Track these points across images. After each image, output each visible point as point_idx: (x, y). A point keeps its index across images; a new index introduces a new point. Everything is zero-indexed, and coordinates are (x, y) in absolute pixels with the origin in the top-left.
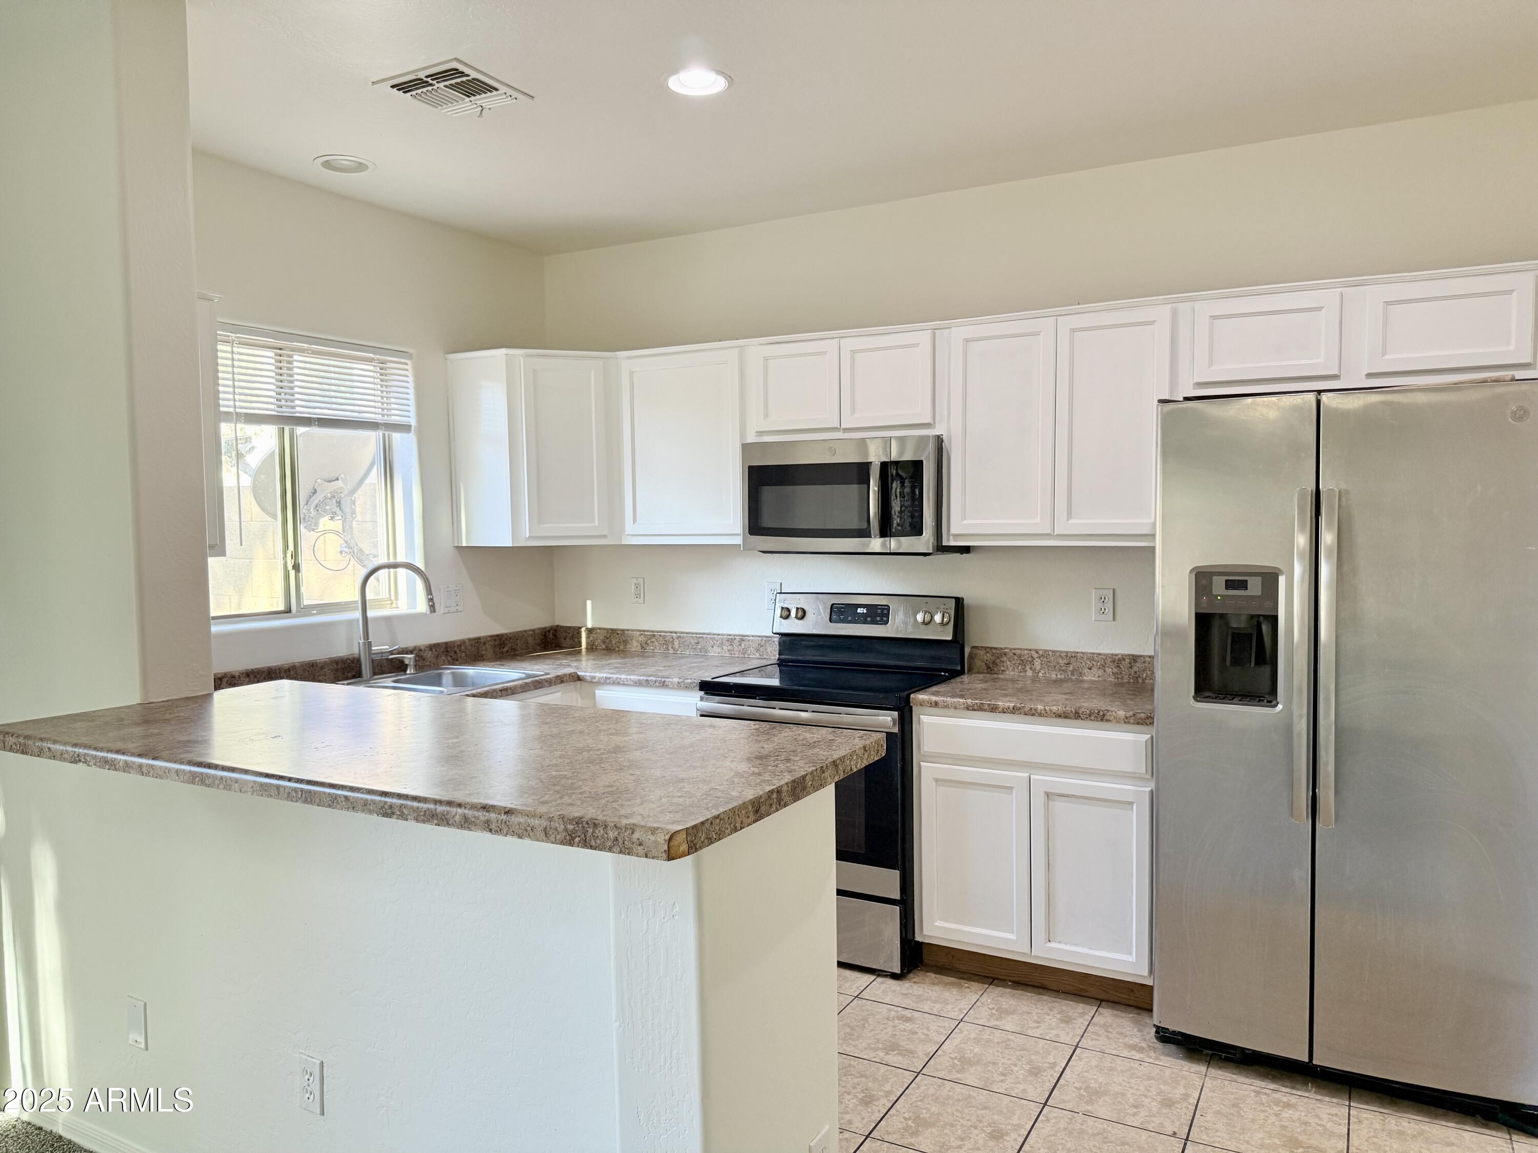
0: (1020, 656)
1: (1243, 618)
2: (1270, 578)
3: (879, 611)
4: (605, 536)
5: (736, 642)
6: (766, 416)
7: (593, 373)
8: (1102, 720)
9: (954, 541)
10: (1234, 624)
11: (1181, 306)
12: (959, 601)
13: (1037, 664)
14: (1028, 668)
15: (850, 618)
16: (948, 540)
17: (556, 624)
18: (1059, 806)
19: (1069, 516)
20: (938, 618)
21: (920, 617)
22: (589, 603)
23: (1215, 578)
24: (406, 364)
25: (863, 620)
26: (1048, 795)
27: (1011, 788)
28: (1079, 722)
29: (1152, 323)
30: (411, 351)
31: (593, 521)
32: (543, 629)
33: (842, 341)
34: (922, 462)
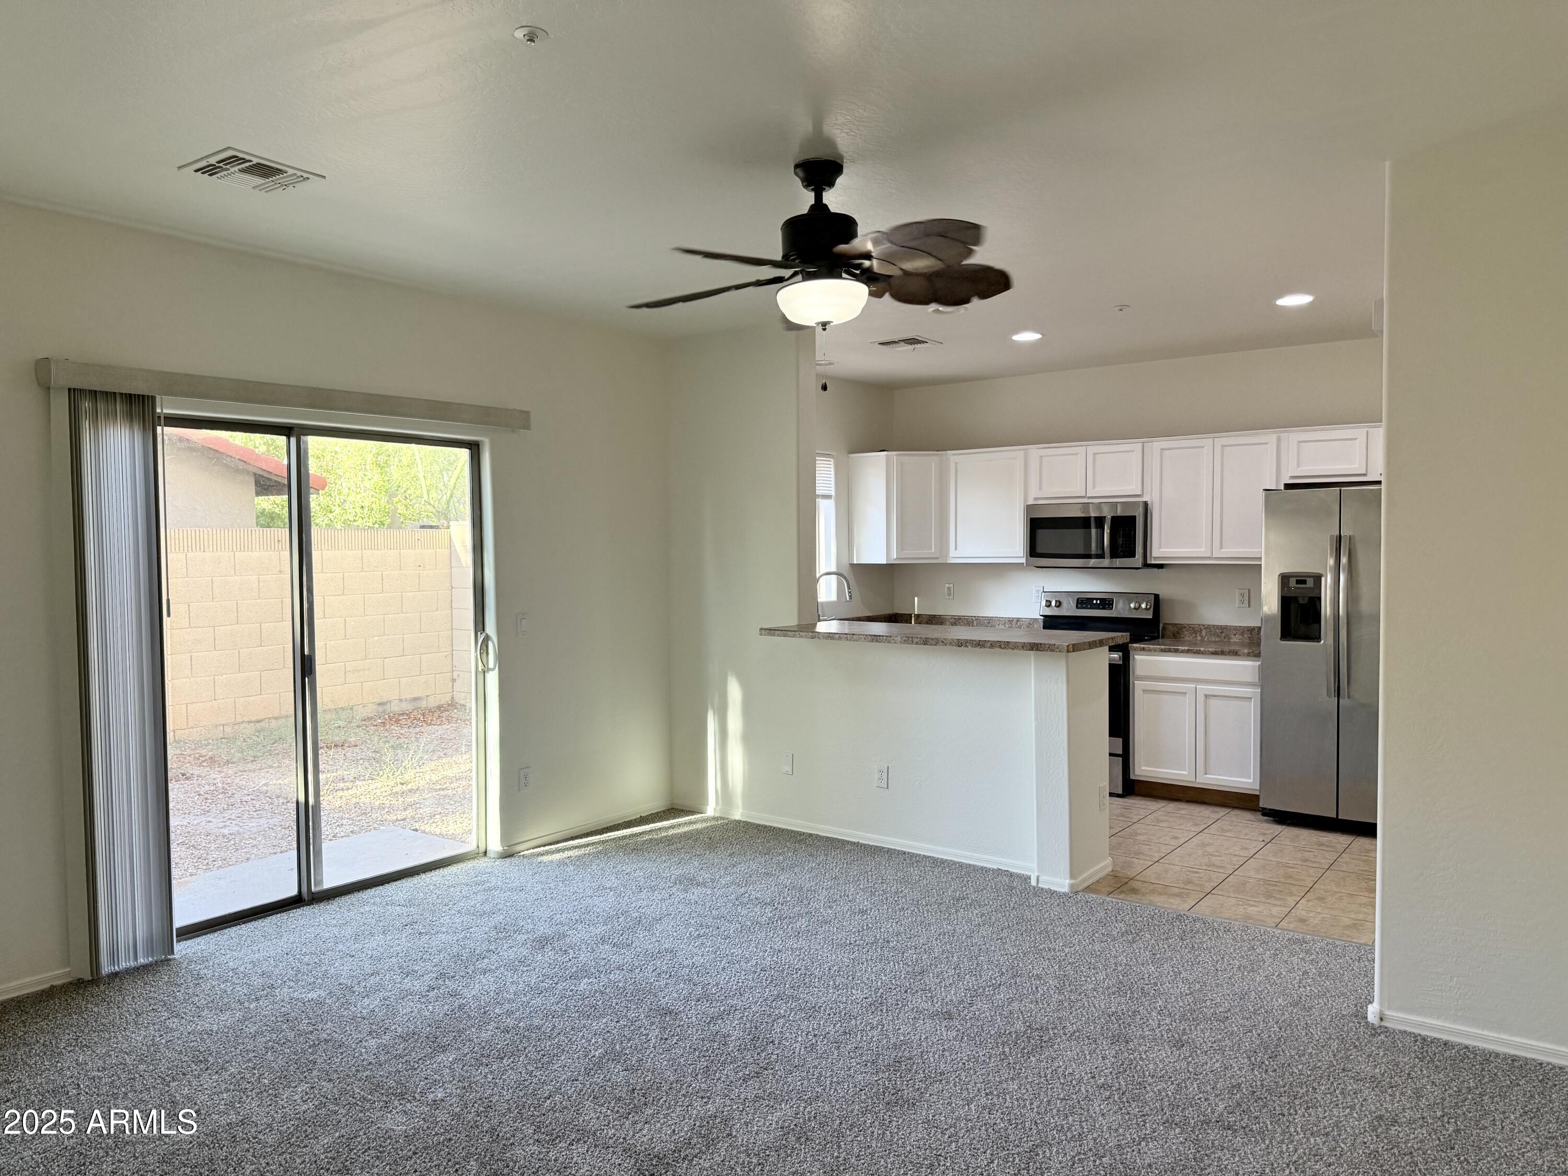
0: (1193, 628)
1: (1306, 599)
2: (1318, 578)
3: (1107, 602)
4: (938, 558)
5: (1014, 622)
6: (1040, 488)
7: (933, 464)
8: (1236, 655)
9: (1154, 561)
10: (1301, 602)
11: (1282, 435)
12: (1157, 597)
13: (1204, 633)
14: (1198, 635)
15: (1089, 606)
16: (1151, 560)
17: (895, 612)
18: (1213, 702)
19: (1221, 547)
20: (1143, 606)
21: (1132, 605)
22: (916, 598)
23: (1291, 579)
24: (830, 461)
25: (1097, 607)
26: (1206, 696)
27: (1185, 693)
28: (1224, 657)
29: (1267, 443)
30: (834, 454)
33: (1088, 447)
34: (1135, 516)
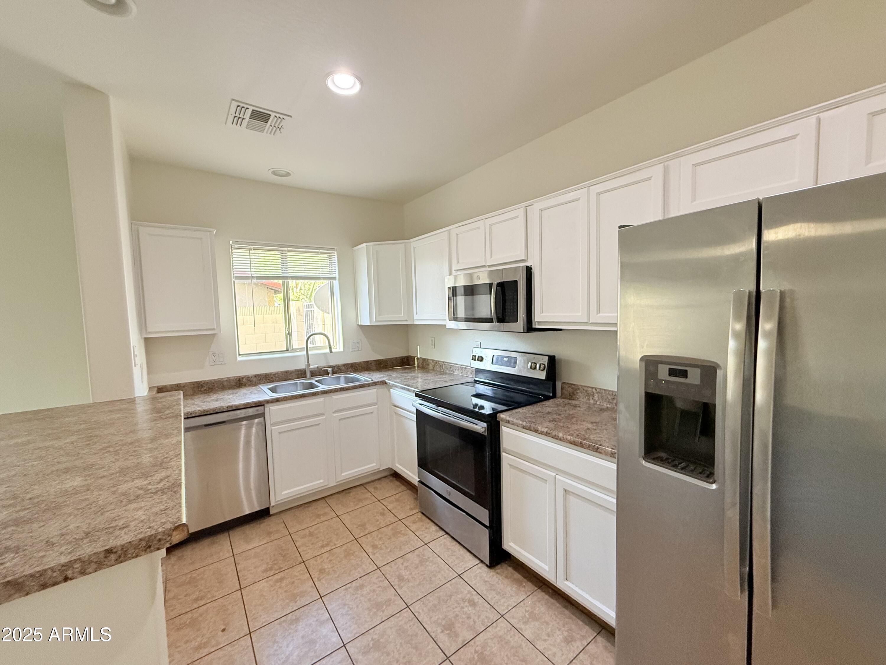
2: (709, 371)
3: (513, 360)
6: (458, 262)
7: (401, 251)
9: (538, 325)
10: (680, 406)
11: (670, 163)
12: (552, 357)
13: (596, 396)
15: (500, 363)
17: (409, 355)
19: (598, 311)
20: (539, 366)
21: (530, 365)
22: (418, 347)
24: (335, 253)
25: (505, 364)
26: (566, 490)
27: (545, 480)
30: (335, 248)
31: (402, 314)
32: (401, 357)
33: (485, 220)
34: (519, 281)
